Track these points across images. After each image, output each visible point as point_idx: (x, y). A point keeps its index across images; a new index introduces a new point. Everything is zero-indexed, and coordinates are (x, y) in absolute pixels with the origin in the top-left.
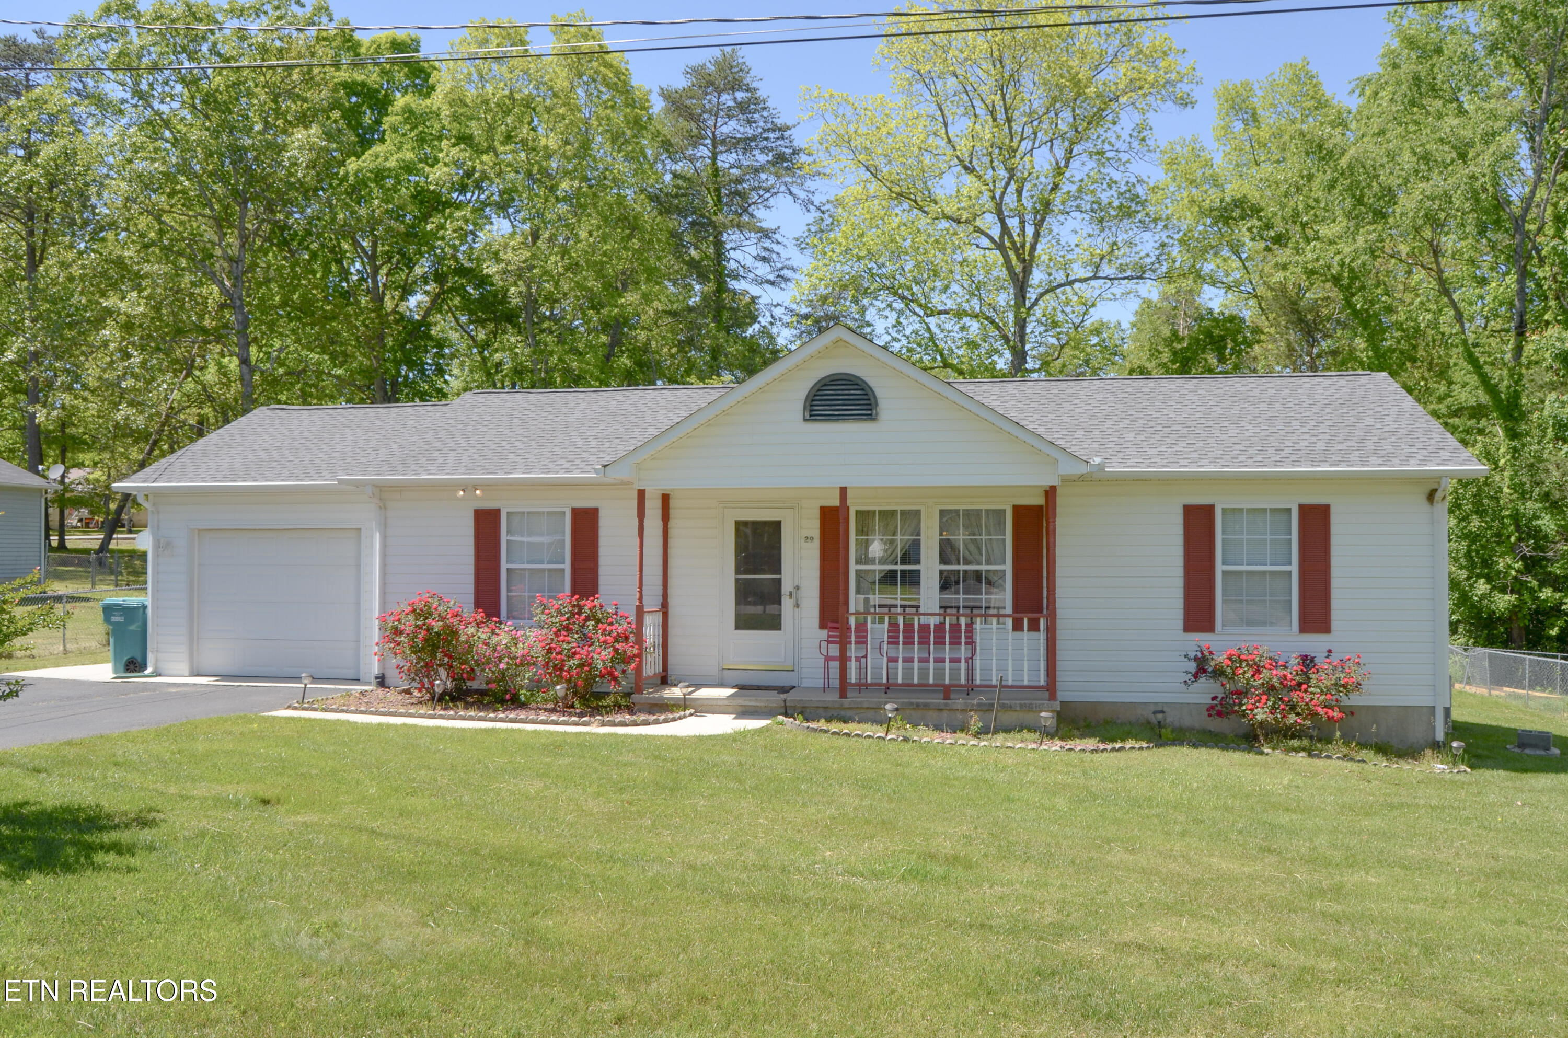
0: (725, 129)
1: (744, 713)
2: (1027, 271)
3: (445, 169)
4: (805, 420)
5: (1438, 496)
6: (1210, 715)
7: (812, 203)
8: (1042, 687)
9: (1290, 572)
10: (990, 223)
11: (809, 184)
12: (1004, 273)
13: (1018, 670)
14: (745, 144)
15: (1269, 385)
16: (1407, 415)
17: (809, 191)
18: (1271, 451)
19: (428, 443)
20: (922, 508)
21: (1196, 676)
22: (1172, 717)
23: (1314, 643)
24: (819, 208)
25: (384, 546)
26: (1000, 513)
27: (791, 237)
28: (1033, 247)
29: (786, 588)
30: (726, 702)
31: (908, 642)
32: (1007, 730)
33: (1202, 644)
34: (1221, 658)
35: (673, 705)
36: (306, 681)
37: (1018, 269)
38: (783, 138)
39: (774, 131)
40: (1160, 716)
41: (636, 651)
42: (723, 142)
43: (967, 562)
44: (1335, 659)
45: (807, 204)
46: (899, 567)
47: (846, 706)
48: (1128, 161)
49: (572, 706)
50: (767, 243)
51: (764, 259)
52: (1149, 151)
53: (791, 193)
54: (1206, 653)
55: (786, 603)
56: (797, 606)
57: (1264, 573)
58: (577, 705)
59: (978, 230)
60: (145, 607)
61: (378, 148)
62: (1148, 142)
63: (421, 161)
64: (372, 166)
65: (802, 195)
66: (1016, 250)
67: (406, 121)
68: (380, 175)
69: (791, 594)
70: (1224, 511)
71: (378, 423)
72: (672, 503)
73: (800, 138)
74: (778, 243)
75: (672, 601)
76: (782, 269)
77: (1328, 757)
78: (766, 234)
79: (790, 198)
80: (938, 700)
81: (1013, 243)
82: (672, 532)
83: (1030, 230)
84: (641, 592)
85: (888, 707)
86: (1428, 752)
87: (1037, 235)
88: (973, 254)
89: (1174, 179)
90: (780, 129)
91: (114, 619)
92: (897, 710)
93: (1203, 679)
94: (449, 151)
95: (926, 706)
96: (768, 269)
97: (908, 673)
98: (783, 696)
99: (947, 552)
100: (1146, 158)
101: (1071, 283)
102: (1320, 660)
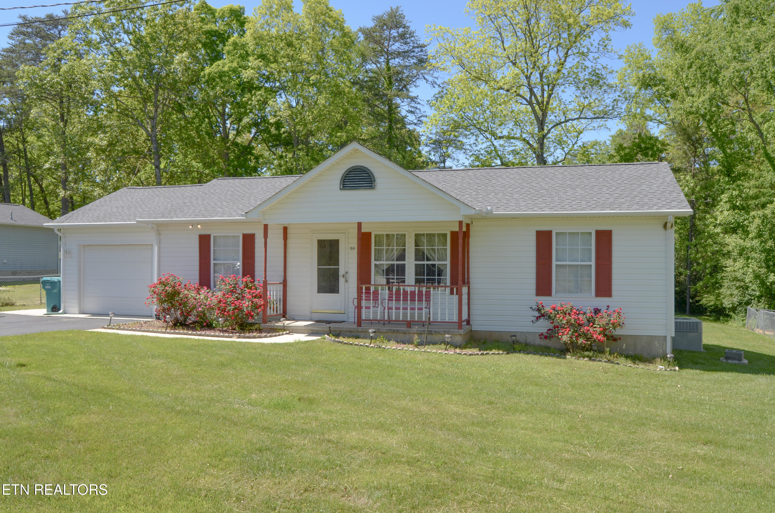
0: (394, 47)
1: (312, 333)
2: (545, 115)
3: (252, 71)
4: (341, 189)
5: (669, 225)
6: (541, 338)
7: (436, 83)
8: (455, 322)
9: (591, 265)
10: (525, 91)
11: (436, 74)
12: (533, 117)
13: (443, 314)
14: (404, 54)
15: (602, 169)
16: (666, 184)
17: (435, 77)
18: (584, 202)
19: (184, 203)
20: (406, 233)
21: (538, 318)
22: (519, 338)
23: (602, 302)
24: (439, 86)
25: (159, 252)
26: (445, 235)
27: (425, 100)
28: (548, 103)
29: (341, 272)
30: (304, 328)
31: (398, 300)
32: (435, 344)
33: (538, 302)
34: (548, 309)
35: (279, 329)
36: (111, 316)
37: (540, 113)
38: (422, 51)
39: (418, 47)
40: (514, 338)
41: (262, 303)
42: (391, 54)
43: (428, 259)
44: (611, 310)
45: (433, 84)
46: (396, 263)
47: (360, 330)
48: (598, 58)
49: (235, 329)
50: (413, 104)
51: (412, 112)
52: (608, 52)
53: (425, 79)
54: (540, 306)
55: (341, 280)
56: (347, 281)
57: (578, 265)
58: (237, 328)
59: (519, 95)
60: (60, 282)
61: (219, 62)
62: (608, 47)
63: (240, 67)
64: (216, 70)
65: (430, 79)
66: (538, 103)
67: (235, 49)
68: (221, 75)
69: (343, 276)
70: (557, 234)
71: (172, 194)
72: (289, 231)
73: (431, 51)
74: (419, 103)
75: (289, 279)
76: (421, 117)
77: (599, 361)
78: (413, 99)
79: (424, 81)
80: (404, 329)
81: (537, 101)
82: (289, 245)
83: (546, 95)
84: (265, 274)
85: (370, 331)
86: (659, 360)
87: (550, 96)
88: (517, 107)
89: (630, 66)
90: (421, 47)
91: (47, 287)
92: (375, 332)
93: (542, 320)
94: (253, 62)
95: (398, 331)
96: (414, 118)
97: (397, 315)
98: (328, 325)
99: (419, 255)
100: (606, 55)
101: (566, 121)
102: (603, 310)
